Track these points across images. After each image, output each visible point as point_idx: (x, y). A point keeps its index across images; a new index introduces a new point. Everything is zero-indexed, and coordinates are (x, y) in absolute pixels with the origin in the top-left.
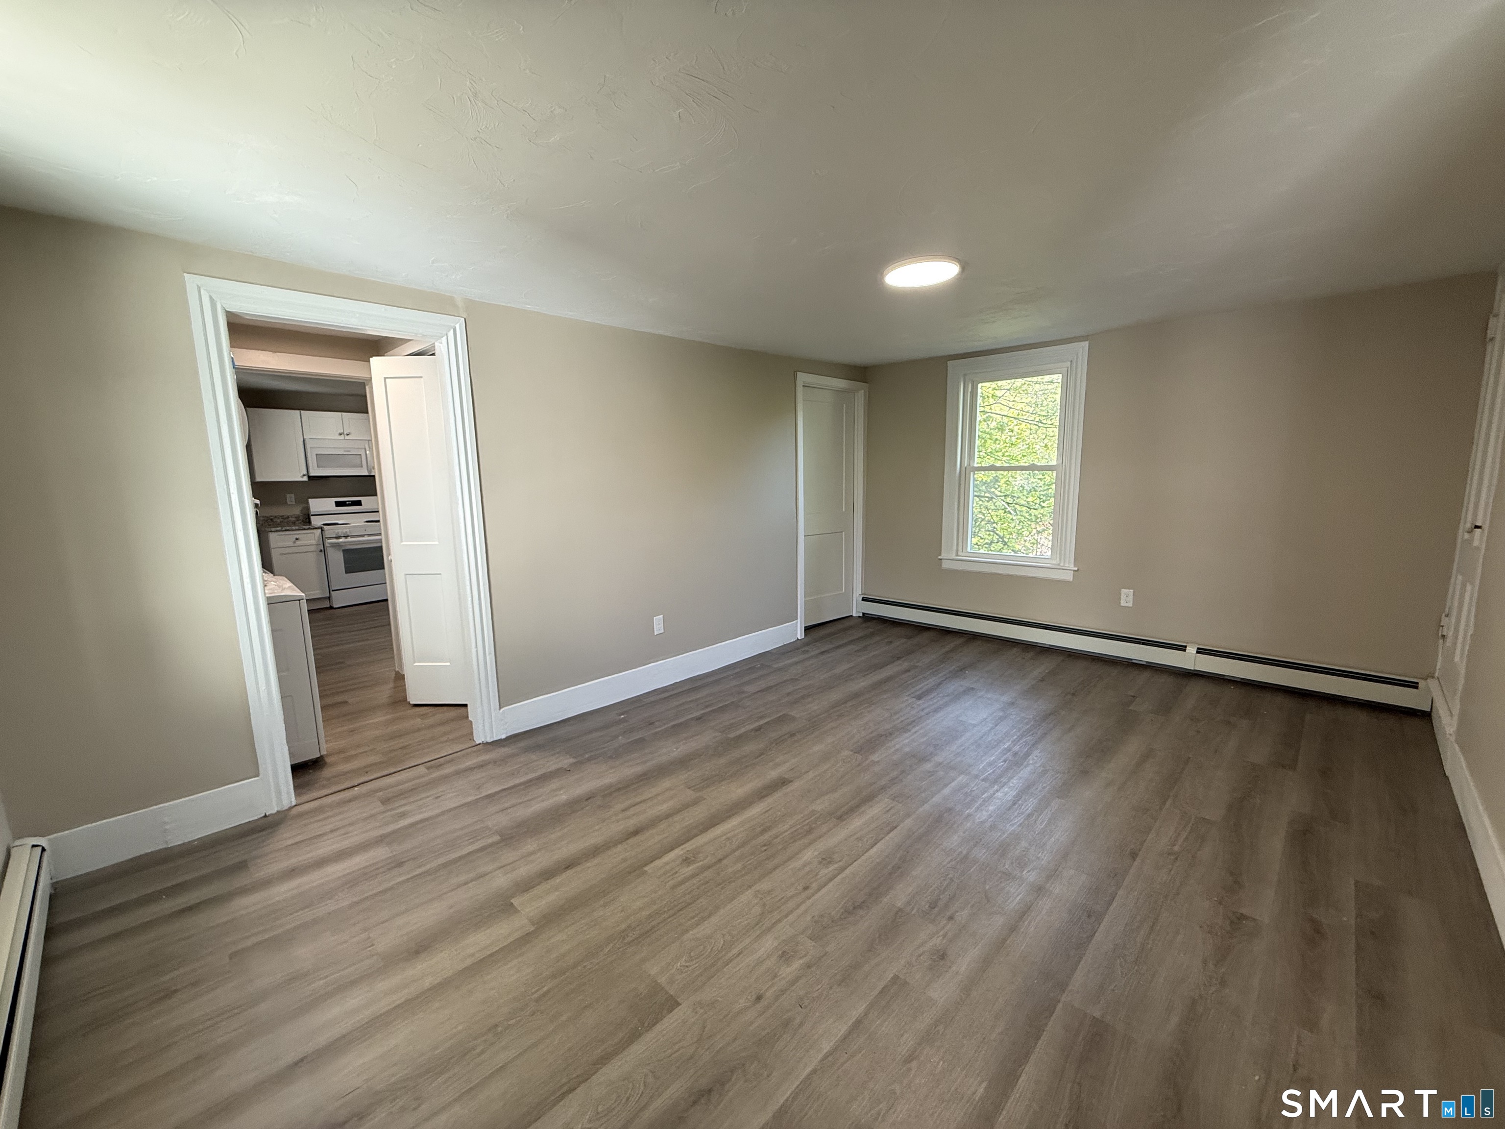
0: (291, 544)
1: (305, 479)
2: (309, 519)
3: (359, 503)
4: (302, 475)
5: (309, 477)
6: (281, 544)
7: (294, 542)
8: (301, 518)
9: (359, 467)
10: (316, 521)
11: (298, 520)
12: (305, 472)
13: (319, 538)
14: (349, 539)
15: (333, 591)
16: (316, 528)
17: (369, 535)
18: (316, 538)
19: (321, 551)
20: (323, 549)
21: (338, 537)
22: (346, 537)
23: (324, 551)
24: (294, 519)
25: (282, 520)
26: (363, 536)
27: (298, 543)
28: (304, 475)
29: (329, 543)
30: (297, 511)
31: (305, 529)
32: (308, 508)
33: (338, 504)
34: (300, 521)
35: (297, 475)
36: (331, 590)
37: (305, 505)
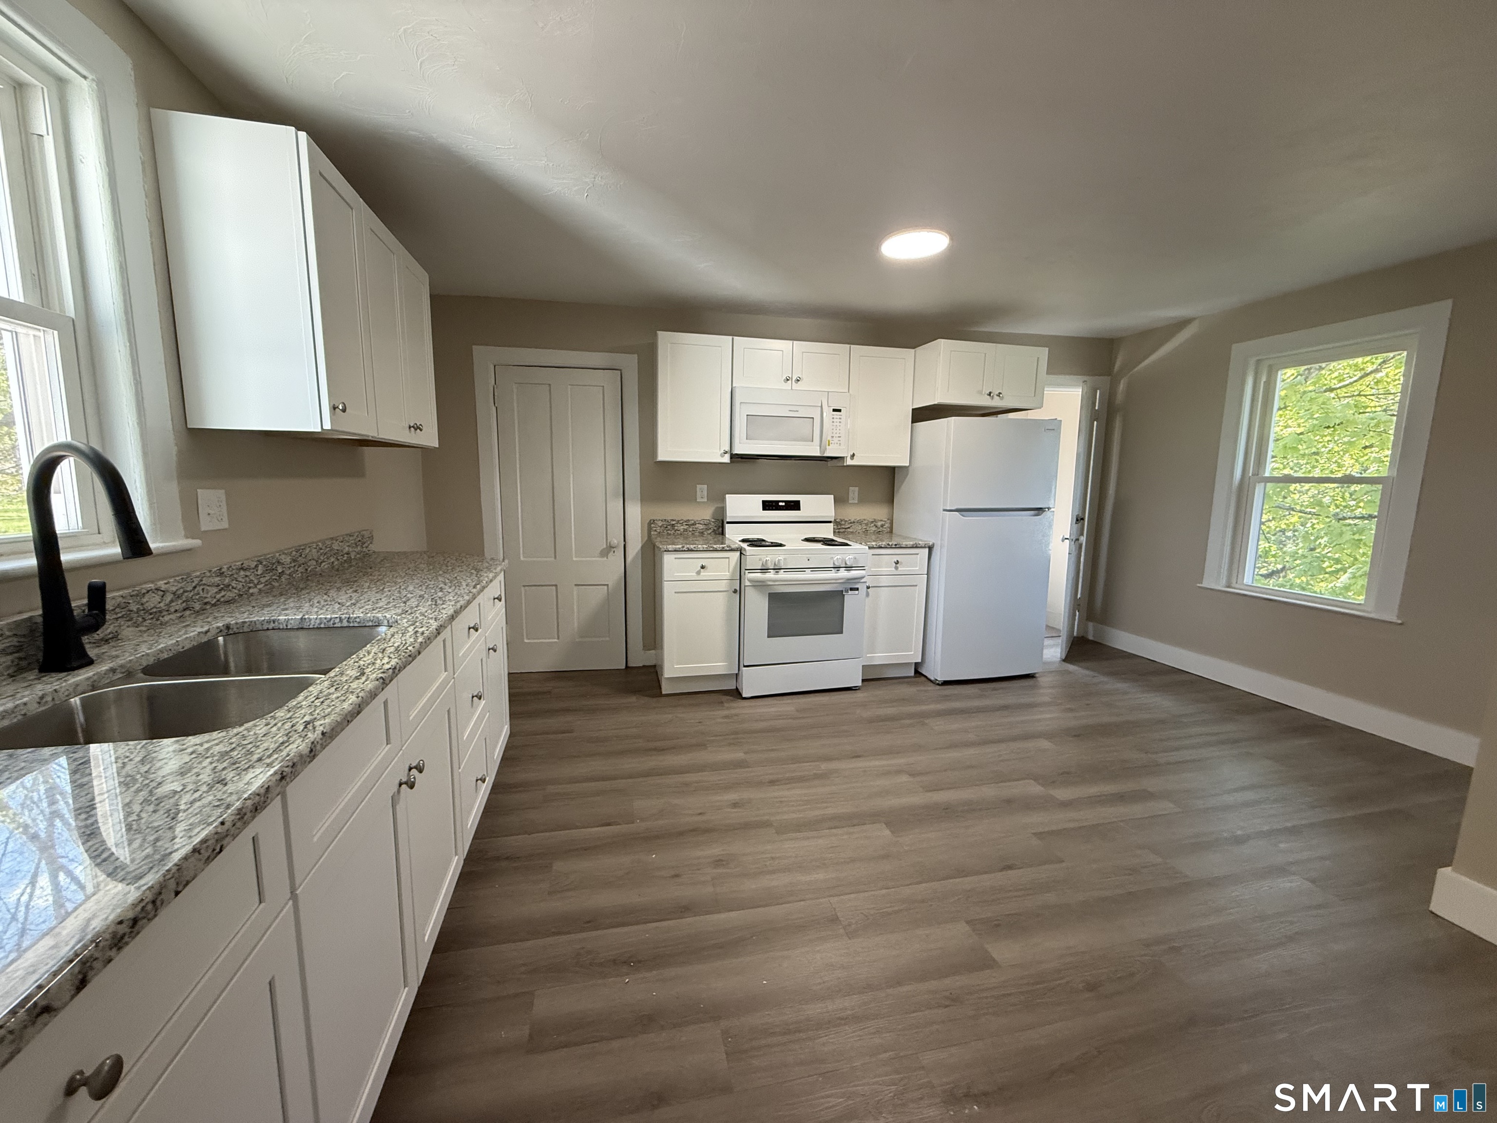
0: (692, 575)
1: (726, 459)
2: (723, 527)
3: (795, 506)
4: (723, 451)
5: (734, 457)
6: (679, 575)
7: (698, 573)
8: (712, 526)
9: (809, 441)
10: (734, 535)
11: (707, 529)
12: (727, 448)
13: (735, 568)
14: (782, 575)
15: (745, 666)
16: (732, 550)
17: (813, 569)
18: (731, 570)
19: (735, 591)
20: (738, 589)
21: (764, 570)
22: (777, 569)
23: (739, 592)
24: (701, 527)
25: (686, 527)
26: (802, 569)
27: (703, 573)
28: (726, 453)
29: (750, 581)
30: (705, 514)
31: (716, 550)
32: (722, 510)
33: (768, 506)
34: (709, 531)
35: (717, 454)
36: (741, 665)
37: (720, 505)
